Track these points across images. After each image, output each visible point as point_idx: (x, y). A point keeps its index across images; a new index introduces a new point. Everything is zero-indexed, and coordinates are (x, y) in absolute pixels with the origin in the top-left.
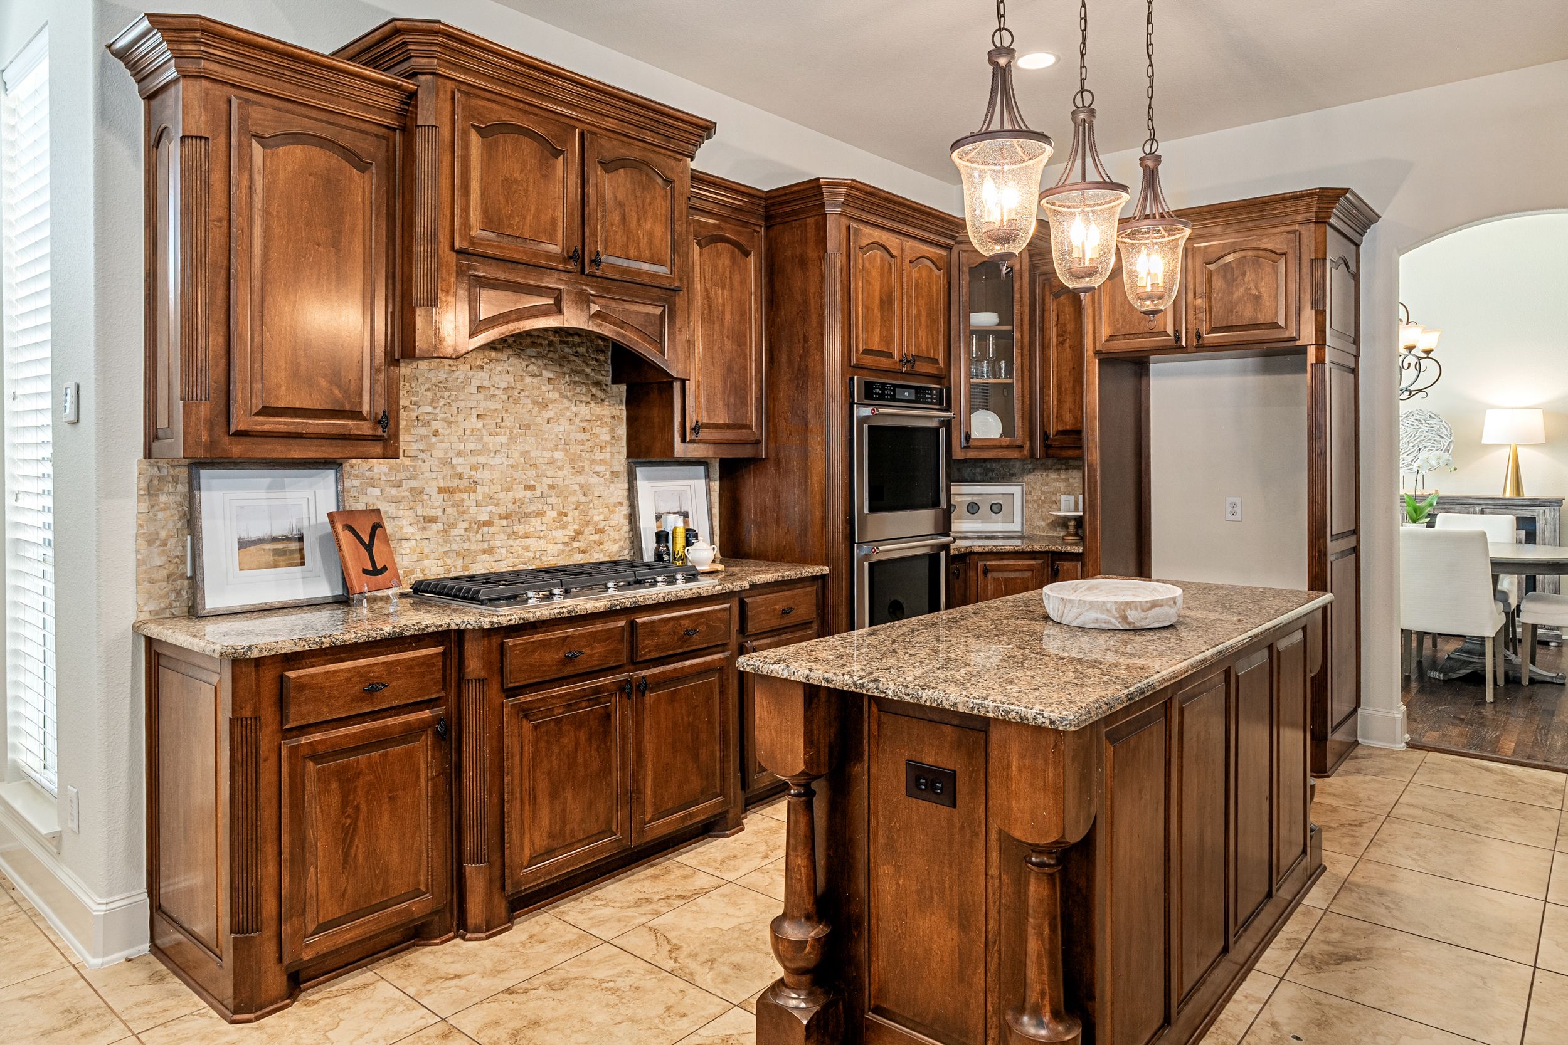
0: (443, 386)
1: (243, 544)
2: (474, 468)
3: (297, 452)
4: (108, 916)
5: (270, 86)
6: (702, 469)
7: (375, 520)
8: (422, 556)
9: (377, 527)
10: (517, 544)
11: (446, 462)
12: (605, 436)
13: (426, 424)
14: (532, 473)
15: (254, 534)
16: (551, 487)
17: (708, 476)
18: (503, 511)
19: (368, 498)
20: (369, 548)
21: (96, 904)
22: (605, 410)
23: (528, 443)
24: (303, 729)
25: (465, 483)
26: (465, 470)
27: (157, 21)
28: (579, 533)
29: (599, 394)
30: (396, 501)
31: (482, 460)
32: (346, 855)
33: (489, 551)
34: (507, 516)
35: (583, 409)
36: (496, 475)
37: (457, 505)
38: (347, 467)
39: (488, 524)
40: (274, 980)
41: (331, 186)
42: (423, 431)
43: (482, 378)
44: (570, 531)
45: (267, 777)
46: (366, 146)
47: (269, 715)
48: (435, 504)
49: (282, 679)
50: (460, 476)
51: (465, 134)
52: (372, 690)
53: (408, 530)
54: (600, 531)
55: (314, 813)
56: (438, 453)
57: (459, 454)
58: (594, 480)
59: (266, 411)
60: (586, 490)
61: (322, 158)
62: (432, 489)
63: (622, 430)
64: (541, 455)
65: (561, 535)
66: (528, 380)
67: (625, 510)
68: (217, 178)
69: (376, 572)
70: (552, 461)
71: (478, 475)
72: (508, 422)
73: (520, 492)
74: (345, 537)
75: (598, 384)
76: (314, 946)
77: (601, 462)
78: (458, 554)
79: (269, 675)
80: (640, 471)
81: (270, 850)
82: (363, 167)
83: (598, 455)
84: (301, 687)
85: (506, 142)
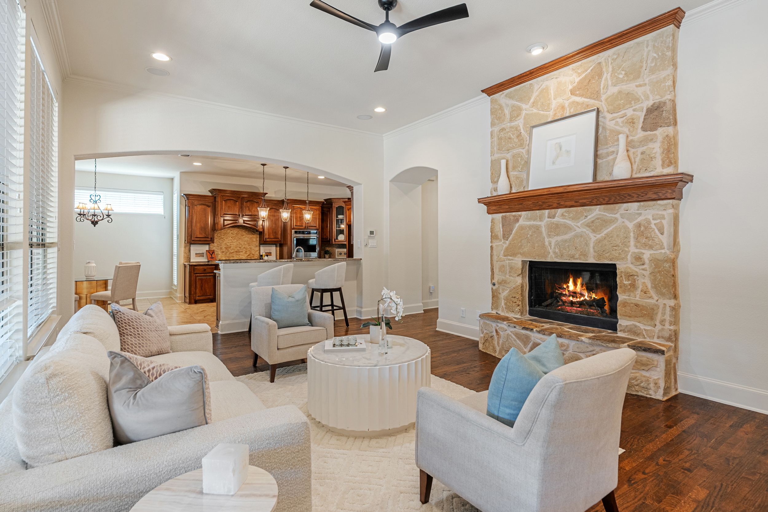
0: (226, 233)
1: (196, 254)
2: (231, 245)
3: (200, 243)
4: (179, 297)
5: (197, 199)
6: (275, 245)
7: (213, 251)
8: (222, 257)
9: (213, 252)
10: (238, 256)
11: (226, 244)
12: (255, 240)
13: (223, 238)
14: (241, 245)
15: (198, 253)
16: (244, 248)
17: (276, 247)
18: (235, 251)
19: (214, 248)
20: (212, 255)
21: (179, 295)
22: (255, 236)
23: (240, 241)
24: (197, 274)
25: (229, 247)
26: (229, 245)
27: (184, 194)
28: (249, 255)
29: (253, 233)
30: (218, 249)
31: (232, 244)
32: (202, 289)
33: (233, 257)
34: (236, 252)
35: (250, 236)
36: (234, 246)
37: (228, 250)
38: (211, 244)
39: (232, 253)
40: (193, 301)
41: (205, 210)
42: (222, 240)
43: (232, 232)
44: (248, 254)
45: (192, 278)
46: (210, 204)
47: (192, 271)
48: (224, 250)
49: (194, 268)
50: (228, 246)
51: (222, 201)
52: (205, 270)
53: (220, 253)
54: (254, 255)
55: (197, 283)
56: (225, 242)
57: (228, 243)
58: (252, 247)
59: (196, 238)
60: (251, 248)
61: (203, 207)
62: (223, 248)
63: (258, 239)
64: (242, 243)
65: (246, 255)
66: (240, 232)
67: (259, 252)
68: (191, 211)
69: (212, 258)
70: (244, 244)
71: (231, 246)
72: (236, 238)
73: (238, 248)
74: (208, 253)
75: (253, 232)
76: (197, 298)
77: (254, 244)
78: (228, 257)
79: (193, 267)
80: (261, 245)
81: (193, 286)
82: (209, 206)
83: (253, 243)
84: (196, 269)
85: (228, 202)
